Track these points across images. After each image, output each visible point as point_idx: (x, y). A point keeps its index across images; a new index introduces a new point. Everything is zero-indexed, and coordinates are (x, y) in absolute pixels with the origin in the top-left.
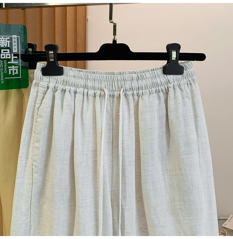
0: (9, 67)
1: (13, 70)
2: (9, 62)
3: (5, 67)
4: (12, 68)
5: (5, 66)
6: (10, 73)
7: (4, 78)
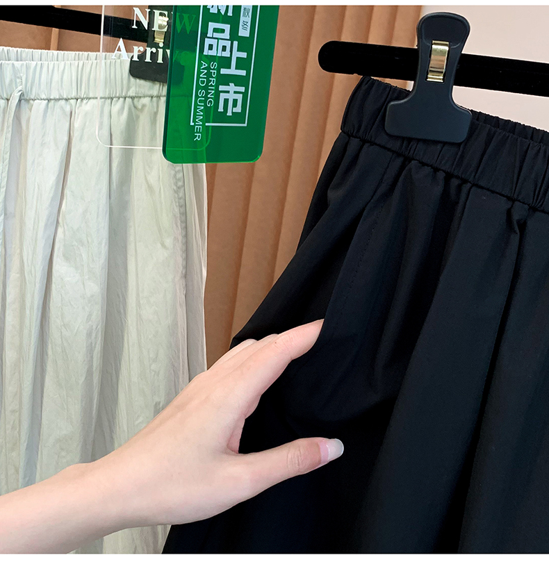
0: (221, 88)
1: (231, 97)
2: (223, 71)
3: (211, 85)
4: (228, 92)
5: (213, 81)
6: (221, 109)
7: (203, 125)
